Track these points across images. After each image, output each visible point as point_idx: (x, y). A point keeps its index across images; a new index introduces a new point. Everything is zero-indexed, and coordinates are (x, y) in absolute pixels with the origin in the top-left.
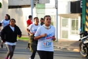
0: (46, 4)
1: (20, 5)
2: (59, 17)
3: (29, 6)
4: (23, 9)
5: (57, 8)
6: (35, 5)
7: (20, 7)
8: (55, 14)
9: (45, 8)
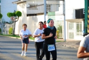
0: (56, 12)
1: (35, 13)
2: (66, 22)
3: (42, 14)
4: (38, 16)
6: (47, 13)
9: (55, 15)
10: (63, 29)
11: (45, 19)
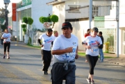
0: (106, 17)
2: (120, 31)
3: (86, 19)
4: (80, 22)
5: (118, 21)
6: (93, 17)
7: (78, 20)
8: (116, 27)
9: (104, 21)
10: (115, 41)
11: (90, 26)
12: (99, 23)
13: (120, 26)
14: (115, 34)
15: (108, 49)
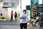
5: (21, 8)
6: (13, 7)
9: (16, 8)
11: (12, 10)
12: (15, 9)
13: (22, 10)
14: (20, 13)
15: (18, 18)
